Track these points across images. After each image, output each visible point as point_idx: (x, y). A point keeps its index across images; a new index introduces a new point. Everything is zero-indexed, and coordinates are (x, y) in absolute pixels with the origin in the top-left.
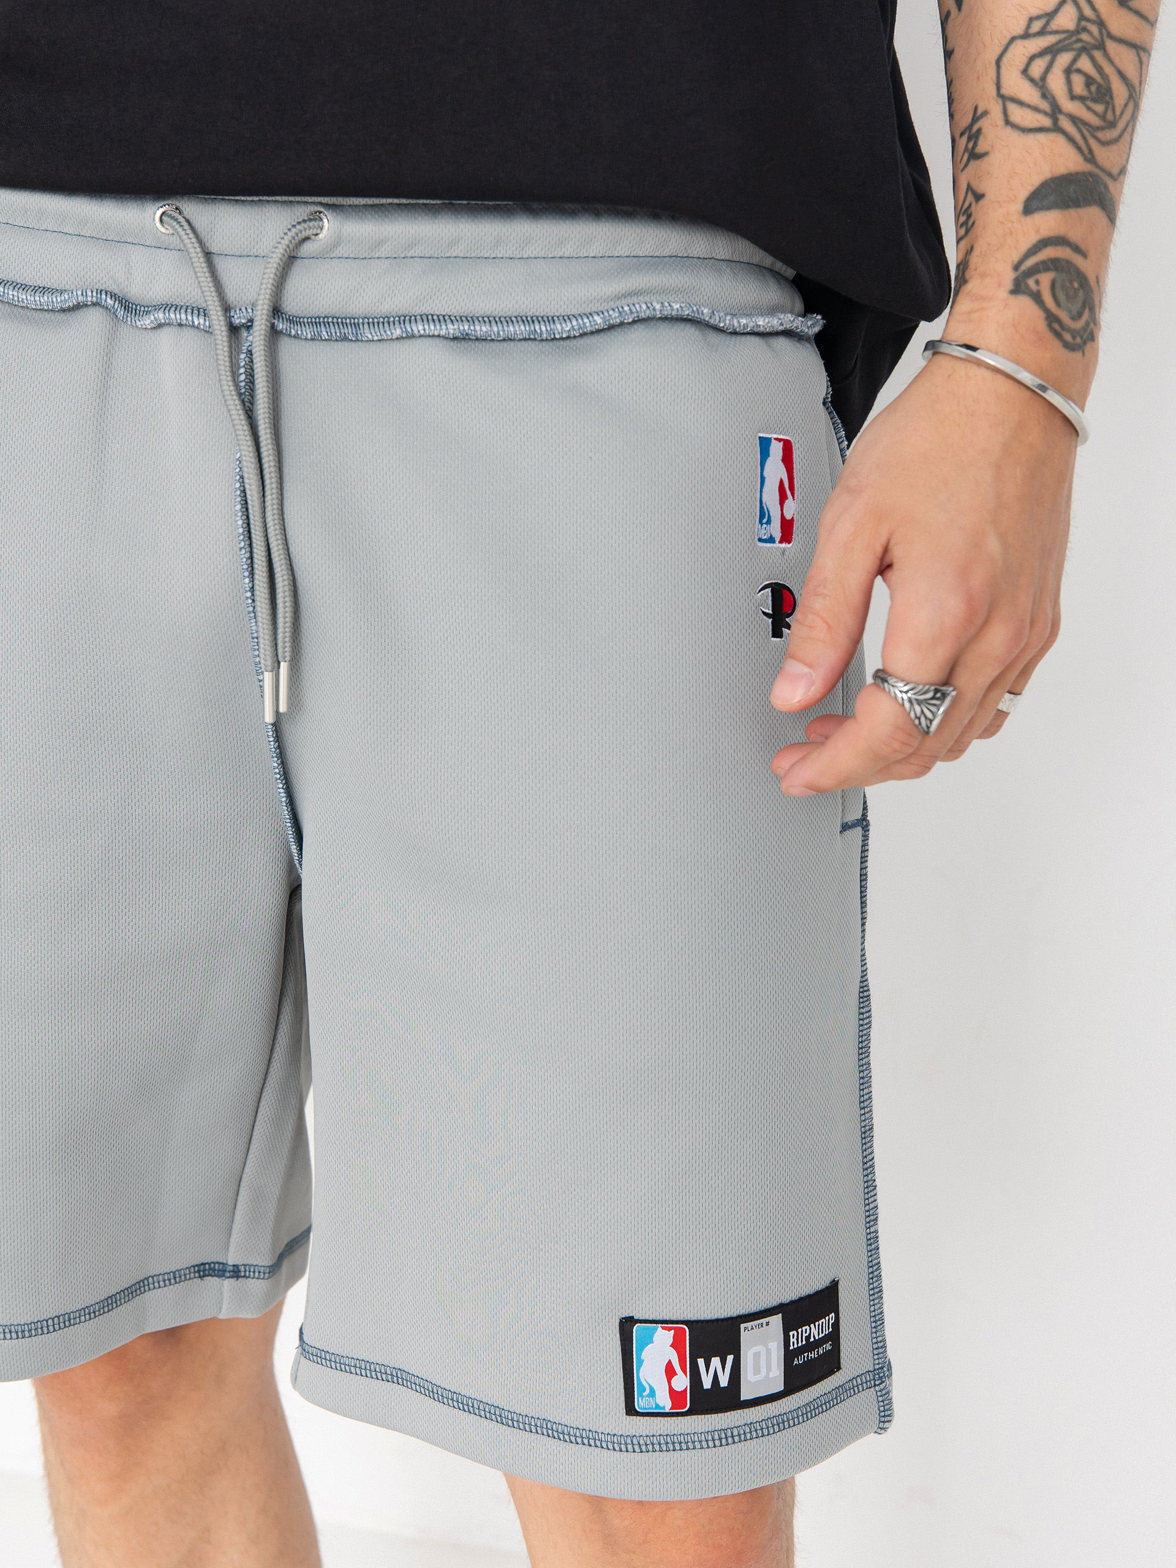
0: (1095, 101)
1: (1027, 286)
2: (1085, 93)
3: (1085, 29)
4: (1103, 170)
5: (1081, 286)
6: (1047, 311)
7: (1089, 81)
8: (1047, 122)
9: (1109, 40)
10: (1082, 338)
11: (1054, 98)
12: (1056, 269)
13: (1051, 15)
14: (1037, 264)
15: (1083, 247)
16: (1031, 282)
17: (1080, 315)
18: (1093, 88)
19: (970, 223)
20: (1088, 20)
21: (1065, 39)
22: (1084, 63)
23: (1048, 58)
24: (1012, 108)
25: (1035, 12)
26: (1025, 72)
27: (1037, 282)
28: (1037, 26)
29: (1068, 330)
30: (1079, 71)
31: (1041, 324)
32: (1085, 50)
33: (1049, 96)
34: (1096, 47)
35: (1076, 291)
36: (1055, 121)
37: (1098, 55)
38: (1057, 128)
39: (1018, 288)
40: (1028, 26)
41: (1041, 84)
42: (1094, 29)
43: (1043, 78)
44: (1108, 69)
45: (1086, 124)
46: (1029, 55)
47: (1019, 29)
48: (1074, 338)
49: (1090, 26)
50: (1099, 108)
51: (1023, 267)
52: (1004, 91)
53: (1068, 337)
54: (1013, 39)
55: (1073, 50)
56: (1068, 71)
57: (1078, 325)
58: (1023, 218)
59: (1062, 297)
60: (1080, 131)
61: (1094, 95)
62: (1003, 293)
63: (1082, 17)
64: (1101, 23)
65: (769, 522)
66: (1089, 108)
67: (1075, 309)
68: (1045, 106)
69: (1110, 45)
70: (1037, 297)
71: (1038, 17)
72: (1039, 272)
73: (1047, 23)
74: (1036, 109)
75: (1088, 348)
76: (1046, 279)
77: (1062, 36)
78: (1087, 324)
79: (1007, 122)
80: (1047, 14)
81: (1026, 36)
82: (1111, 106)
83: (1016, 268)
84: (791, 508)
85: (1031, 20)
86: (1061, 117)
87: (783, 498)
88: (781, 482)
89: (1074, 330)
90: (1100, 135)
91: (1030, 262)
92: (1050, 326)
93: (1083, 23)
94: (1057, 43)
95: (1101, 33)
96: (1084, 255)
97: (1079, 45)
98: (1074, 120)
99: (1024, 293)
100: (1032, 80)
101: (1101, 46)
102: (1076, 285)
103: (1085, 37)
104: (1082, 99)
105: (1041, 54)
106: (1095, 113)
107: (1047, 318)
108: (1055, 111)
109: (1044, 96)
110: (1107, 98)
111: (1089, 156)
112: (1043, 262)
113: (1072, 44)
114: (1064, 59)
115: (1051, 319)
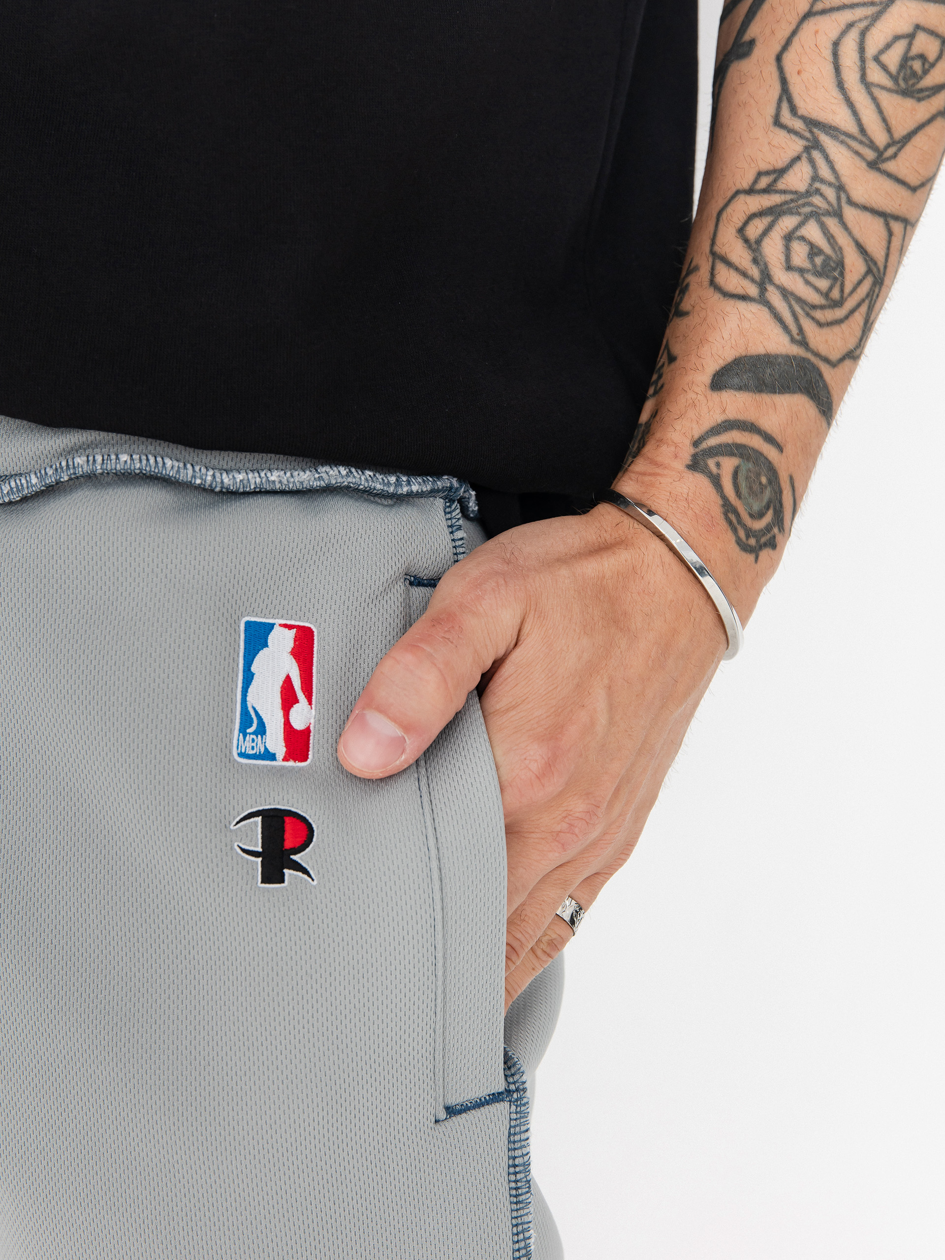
0: (819, 274)
1: (706, 465)
2: (807, 265)
3: (818, 191)
4: (817, 354)
5: (770, 482)
6: (724, 498)
7: (814, 251)
8: (753, 290)
9: (849, 207)
10: (757, 541)
11: (766, 265)
12: (741, 456)
13: (781, 172)
14: (720, 445)
15: (779, 439)
16: (711, 463)
17: (761, 515)
18: (818, 260)
19: (659, 385)
20: (822, 181)
21: (792, 201)
22: (812, 231)
23: (767, 220)
24: (721, 268)
25: (764, 167)
26: (741, 231)
27: (718, 465)
28: (764, 182)
29: (744, 526)
30: (803, 238)
31: (717, 510)
32: (816, 215)
33: (762, 263)
34: (828, 213)
35: (762, 487)
36: (763, 290)
37: (832, 223)
38: (763, 300)
39: (696, 465)
40: (756, 181)
41: (754, 247)
42: (830, 193)
43: (759, 242)
44: (843, 239)
45: (799, 300)
46: (748, 213)
47: (745, 184)
48: (748, 537)
49: (825, 189)
50: (823, 284)
51: (704, 445)
52: (717, 249)
53: (742, 534)
54: (738, 192)
55: (799, 214)
56: (788, 238)
57: (758, 525)
58: (709, 392)
59: (744, 490)
60: (791, 307)
61: (819, 269)
62: (679, 465)
63: (816, 178)
64: (840, 188)
65: (262, 730)
66: (808, 283)
67: (756, 507)
68: (755, 272)
69: (849, 213)
70: (716, 482)
71: (767, 173)
72: (723, 454)
73: (775, 181)
74: (744, 274)
75: (764, 554)
76: (729, 464)
77: (788, 197)
78: (768, 528)
79: (712, 282)
80: (774, 171)
81: (751, 191)
82: (839, 283)
83: (696, 443)
84: (301, 715)
85: (760, 174)
86: (770, 288)
87: (288, 699)
88: (288, 680)
89: (750, 530)
90: (818, 315)
91: (713, 441)
92: (726, 514)
93: (817, 185)
94: (782, 204)
95: (839, 198)
96: (780, 448)
97: (807, 210)
98: (786, 293)
99: (703, 472)
100: (746, 241)
101: (838, 214)
102: (764, 480)
103: (817, 200)
104: (801, 271)
105: (760, 214)
106: (817, 289)
107: (723, 506)
108: (766, 278)
109: (755, 261)
110: (836, 274)
111: (798, 338)
112: (727, 445)
113: (799, 207)
114: (788, 223)
115: (728, 508)
